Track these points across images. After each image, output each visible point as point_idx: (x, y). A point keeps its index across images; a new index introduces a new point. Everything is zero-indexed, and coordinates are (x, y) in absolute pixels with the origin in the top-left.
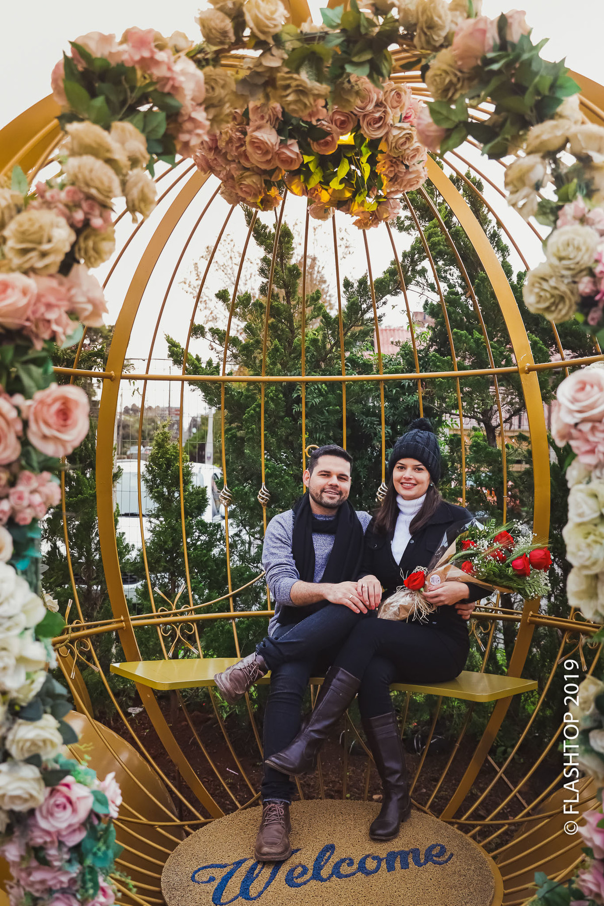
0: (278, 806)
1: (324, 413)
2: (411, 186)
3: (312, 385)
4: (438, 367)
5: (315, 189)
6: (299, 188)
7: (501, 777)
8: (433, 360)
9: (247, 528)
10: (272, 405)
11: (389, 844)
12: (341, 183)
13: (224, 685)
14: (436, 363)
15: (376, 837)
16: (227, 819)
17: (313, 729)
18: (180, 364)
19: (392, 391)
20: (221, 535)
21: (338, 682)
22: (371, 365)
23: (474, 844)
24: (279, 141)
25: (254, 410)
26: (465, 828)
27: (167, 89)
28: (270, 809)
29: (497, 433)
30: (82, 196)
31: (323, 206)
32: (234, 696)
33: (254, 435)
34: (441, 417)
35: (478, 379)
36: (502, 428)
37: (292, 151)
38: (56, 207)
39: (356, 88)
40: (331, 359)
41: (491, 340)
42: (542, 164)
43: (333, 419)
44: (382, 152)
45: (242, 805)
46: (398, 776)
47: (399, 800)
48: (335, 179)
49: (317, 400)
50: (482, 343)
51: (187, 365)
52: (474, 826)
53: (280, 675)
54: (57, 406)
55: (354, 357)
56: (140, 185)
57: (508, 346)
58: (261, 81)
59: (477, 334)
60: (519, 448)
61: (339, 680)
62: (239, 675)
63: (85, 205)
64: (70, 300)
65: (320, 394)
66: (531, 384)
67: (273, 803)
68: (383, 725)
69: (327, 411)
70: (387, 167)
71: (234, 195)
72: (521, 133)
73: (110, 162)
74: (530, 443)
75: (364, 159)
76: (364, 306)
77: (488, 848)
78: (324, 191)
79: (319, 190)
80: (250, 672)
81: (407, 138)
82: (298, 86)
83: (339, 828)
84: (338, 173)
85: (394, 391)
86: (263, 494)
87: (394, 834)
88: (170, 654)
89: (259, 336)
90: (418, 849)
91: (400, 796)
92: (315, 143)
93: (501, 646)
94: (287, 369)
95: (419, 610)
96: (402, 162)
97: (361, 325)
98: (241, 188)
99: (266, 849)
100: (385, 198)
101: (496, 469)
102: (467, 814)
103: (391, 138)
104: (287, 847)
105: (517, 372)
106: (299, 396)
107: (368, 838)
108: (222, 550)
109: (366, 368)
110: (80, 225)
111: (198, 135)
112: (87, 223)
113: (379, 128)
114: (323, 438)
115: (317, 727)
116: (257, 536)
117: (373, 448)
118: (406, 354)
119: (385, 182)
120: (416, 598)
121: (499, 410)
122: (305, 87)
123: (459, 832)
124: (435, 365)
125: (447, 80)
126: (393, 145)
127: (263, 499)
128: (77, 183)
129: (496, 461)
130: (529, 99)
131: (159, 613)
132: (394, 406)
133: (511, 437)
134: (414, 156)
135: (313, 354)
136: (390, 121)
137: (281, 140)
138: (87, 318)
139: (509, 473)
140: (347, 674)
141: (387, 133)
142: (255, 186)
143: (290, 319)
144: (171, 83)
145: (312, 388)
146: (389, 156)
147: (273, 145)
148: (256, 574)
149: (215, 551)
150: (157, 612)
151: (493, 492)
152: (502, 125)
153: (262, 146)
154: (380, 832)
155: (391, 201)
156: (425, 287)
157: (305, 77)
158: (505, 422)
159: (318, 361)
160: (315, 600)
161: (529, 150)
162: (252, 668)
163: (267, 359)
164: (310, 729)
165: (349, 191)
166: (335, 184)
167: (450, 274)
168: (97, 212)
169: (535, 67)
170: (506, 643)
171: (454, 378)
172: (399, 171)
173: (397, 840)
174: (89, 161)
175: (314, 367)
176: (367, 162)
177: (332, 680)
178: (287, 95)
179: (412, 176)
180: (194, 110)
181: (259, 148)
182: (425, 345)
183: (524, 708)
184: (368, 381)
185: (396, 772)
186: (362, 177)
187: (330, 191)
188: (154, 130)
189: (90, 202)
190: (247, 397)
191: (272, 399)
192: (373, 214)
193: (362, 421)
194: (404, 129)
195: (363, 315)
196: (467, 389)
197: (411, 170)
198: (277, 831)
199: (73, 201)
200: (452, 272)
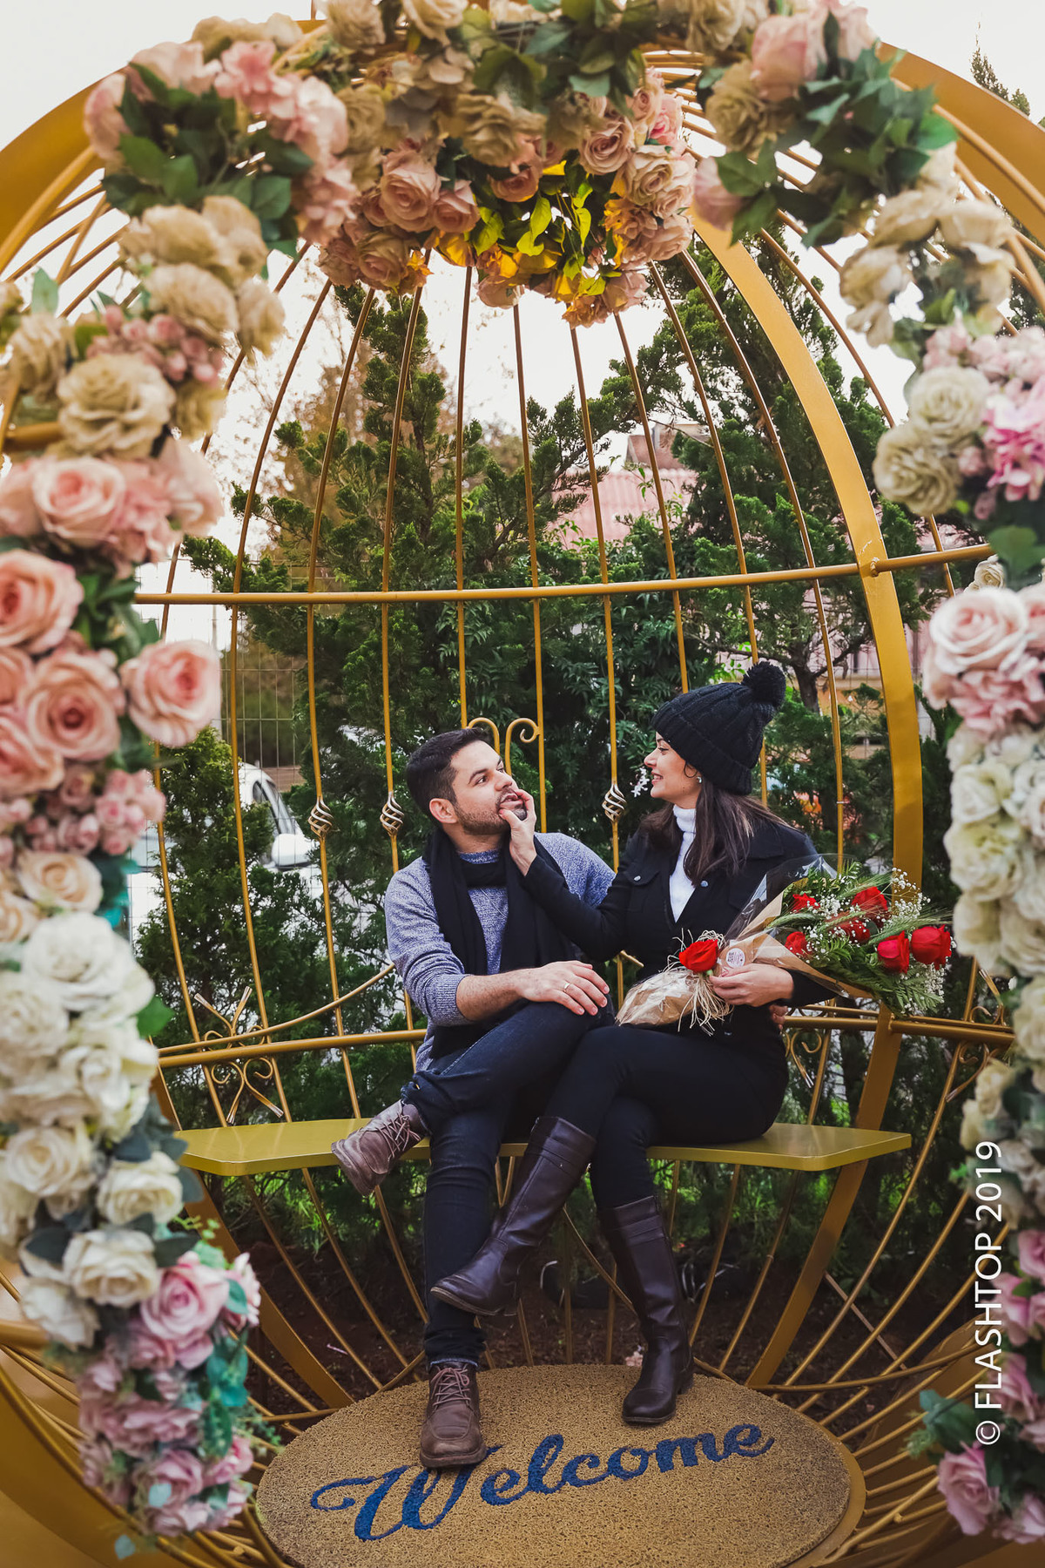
0: (457, 1370)
1: (493, 657)
2: (667, 253)
3: (473, 605)
4: (712, 566)
5: (490, 254)
6: (461, 252)
7: (850, 1311)
8: (702, 554)
9: (347, 882)
10: (399, 647)
11: (660, 1429)
12: (537, 243)
13: (351, 1158)
14: (708, 560)
15: (636, 1419)
16: (359, 1408)
17: (513, 1230)
18: (205, 567)
19: (620, 612)
20: (301, 895)
21: (556, 1144)
22: (578, 563)
23: (810, 1422)
24: (439, 185)
25: (365, 654)
26: (793, 1399)
27: (289, 136)
28: (444, 1378)
29: (820, 683)
30: (181, 332)
31: (506, 284)
32: (370, 1177)
33: (366, 701)
34: (712, 657)
35: (785, 587)
36: (830, 674)
37: (462, 202)
38: (140, 349)
39: (585, 111)
40: (505, 552)
41: (806, 510)
42: (899, 262)
43: (512, 668)
44: (616, 196)
45: (383, 1383)
46: (670, 1309)
47: (672, 1353)
48: (526, 236)
49: (484, 634)
50: (793, 518)
51: (219, 568)
52: (809, 1394)
53: (447, 1138)
54: (178, 668)
55: (545, 548)
56: (262, 304)
57: (836, 520)
58: (426, 105)
59: (782, 503)
60: (861, 712)
61: (556, 1138)
62: (375, 1140)
63: (187, 345)
64: (168, 497)
65: (486, 622)
66: (882, 596)
67: (449, 1366)
68: (638, 1219)
69: (500, 652)
70: (624, 221)
71: (344, 267)
72: (864, 205)
73: (217, 270)
74: (881, 703)
75: (579, 201)
76: (566, 453)
77: (836, 1428)
78: (506, 258)
79: (499, 255)
80: (394, 1134)
81: (661, 174)
82: (494, 117)
83: (566, 1409)
84: (532, 224)
85: (624, 612)
86: (391, 812)
87: (667, 1413)
88: (231, 1118)
89: (365, 511)
90: (711, 1435)
91: (674, 1345)
92: (499, 184)
93: (839, 1090)
94: (419, 574)
95: (699, 1008)
96: (652, 214)
97: (560, 489)
98: (368, 264)
99: (442, 1446)
100: (617, 270)
101: (821, 754)
102: (795, 1375)
103: (632, 175)
104: (478, 1441)
105: (856, 573)
106: (448, 627)
107: (620, 1421)
108: (303, 926)
109: (567, 569)
110: (179, 378)
111: (338, 210)
112: (189, 374)
113: (612, 156)
114: (493, 705)
115: (521, 1225)
116: (368, 896)
117: (586, 721)
118: (645, 540)
119: (621, 248)
120: (697, 986)
121: (824, 640)
122: (506, 120)
123: (782, 1405)
124: (706, 563)
125: (743, 117)
126: (637, 186)
127: (390, 821)
128: (171, 309)
129: (821, 739)
130: (876, 155)
131: (206, 1042)
132: (623, 640)
133: (846, 693)
134: (673, 203)
135: (471, 547)
136: (630, 143)
137: (443, 183)
138: (192, 525)
139: (845, 760)
140: (573, 1130)
141: (625, 165)
142: (393, 260)
143: (424, 478)
144: (295, 126)
145: (473, 611)
146: (627, 203)
147: (429, 193)
148: (371, 971)
149: (290, 929)
150: (202, 1039)
151: (815, 797)
152: (834, 194)
153: (410, 194)
154: (643, 1409)
155: (629, 275)
156: (677, 411)
157: (504, 101)
158: (836, 662)
159: (480, 559)
160: (503, 1002)
161: (878, 240)
162: (398, 1128)
163: (391, 557)
164: (508, 1229)
165: (552, 257)
166: (527, 246)
167: (722, 382)
168: (204, 356)
169: (884, 100)
170: (849, 1083)
171: (742, 586)
172: (645, 229)
173: (672, 1422)
174: (189, 272)
175: (474, 571)
176: (585, 206)
177: (544, 1142)
178: (476, 132)
179: (670, 237)
180: (331, 167)
181: (405, 197)
182: (679, 520)
183: (886, 1201)
184: (576, 596)
185: (665, 1303)
186: (575, 231)
187: (517, 257)
188: (269, 205)
189: (194, 340)
190: (347, 630)
191: (398, 634)
192: (597, 299)
193: (566, 670)
194: (656, 158)
195: (563, 469)
196: (764, 606)
197: (666, 226)
198: (458, 1414)
199: (169, 340)
200: (725, 378)
